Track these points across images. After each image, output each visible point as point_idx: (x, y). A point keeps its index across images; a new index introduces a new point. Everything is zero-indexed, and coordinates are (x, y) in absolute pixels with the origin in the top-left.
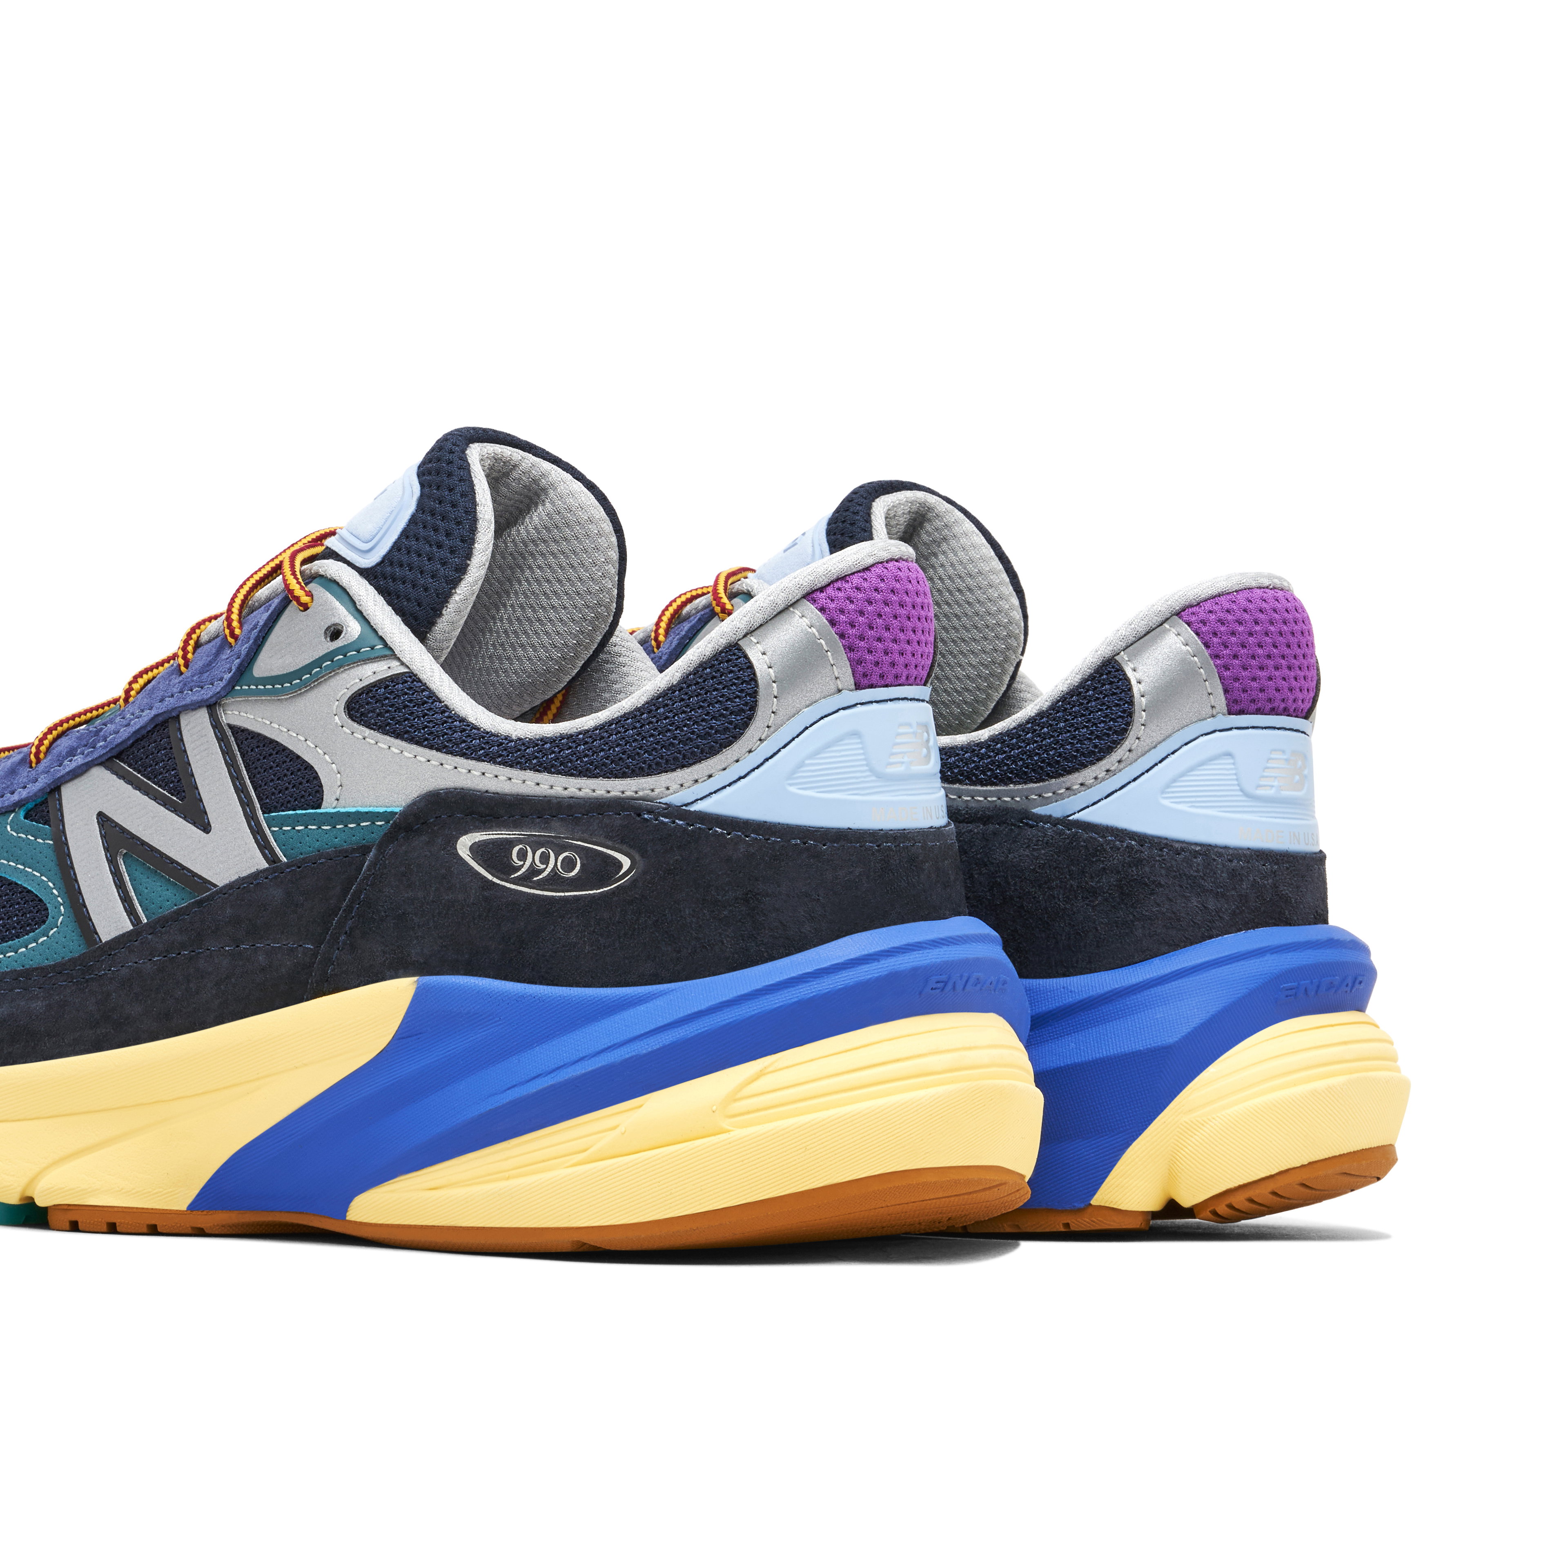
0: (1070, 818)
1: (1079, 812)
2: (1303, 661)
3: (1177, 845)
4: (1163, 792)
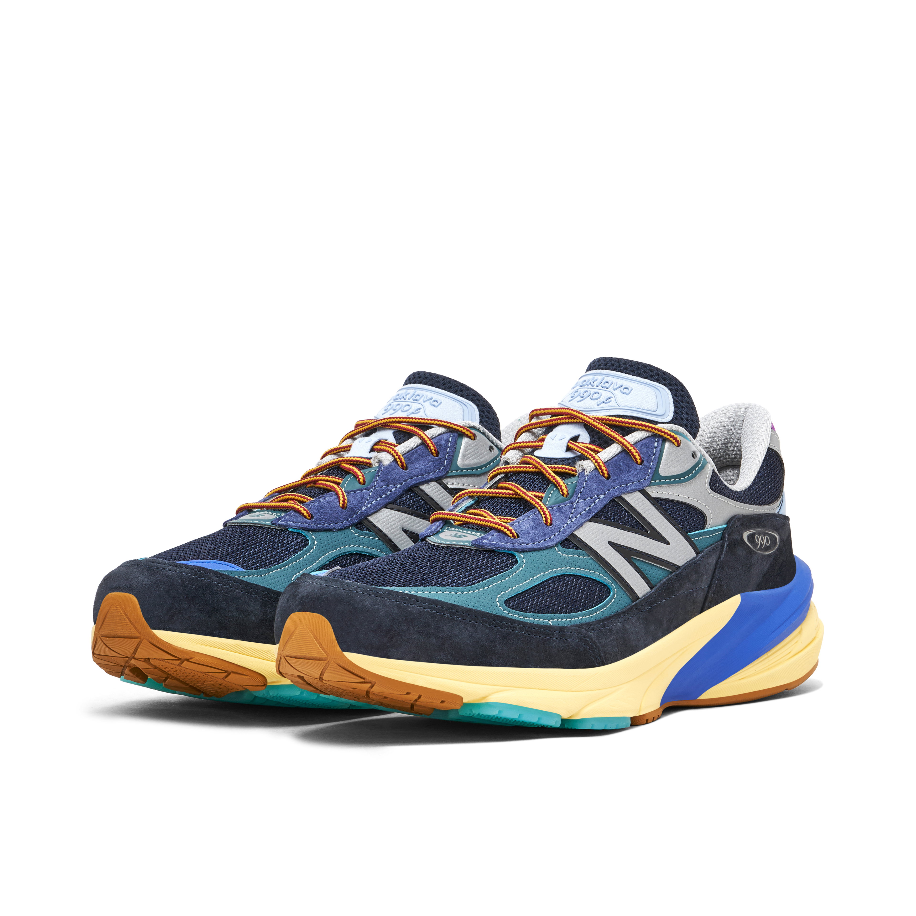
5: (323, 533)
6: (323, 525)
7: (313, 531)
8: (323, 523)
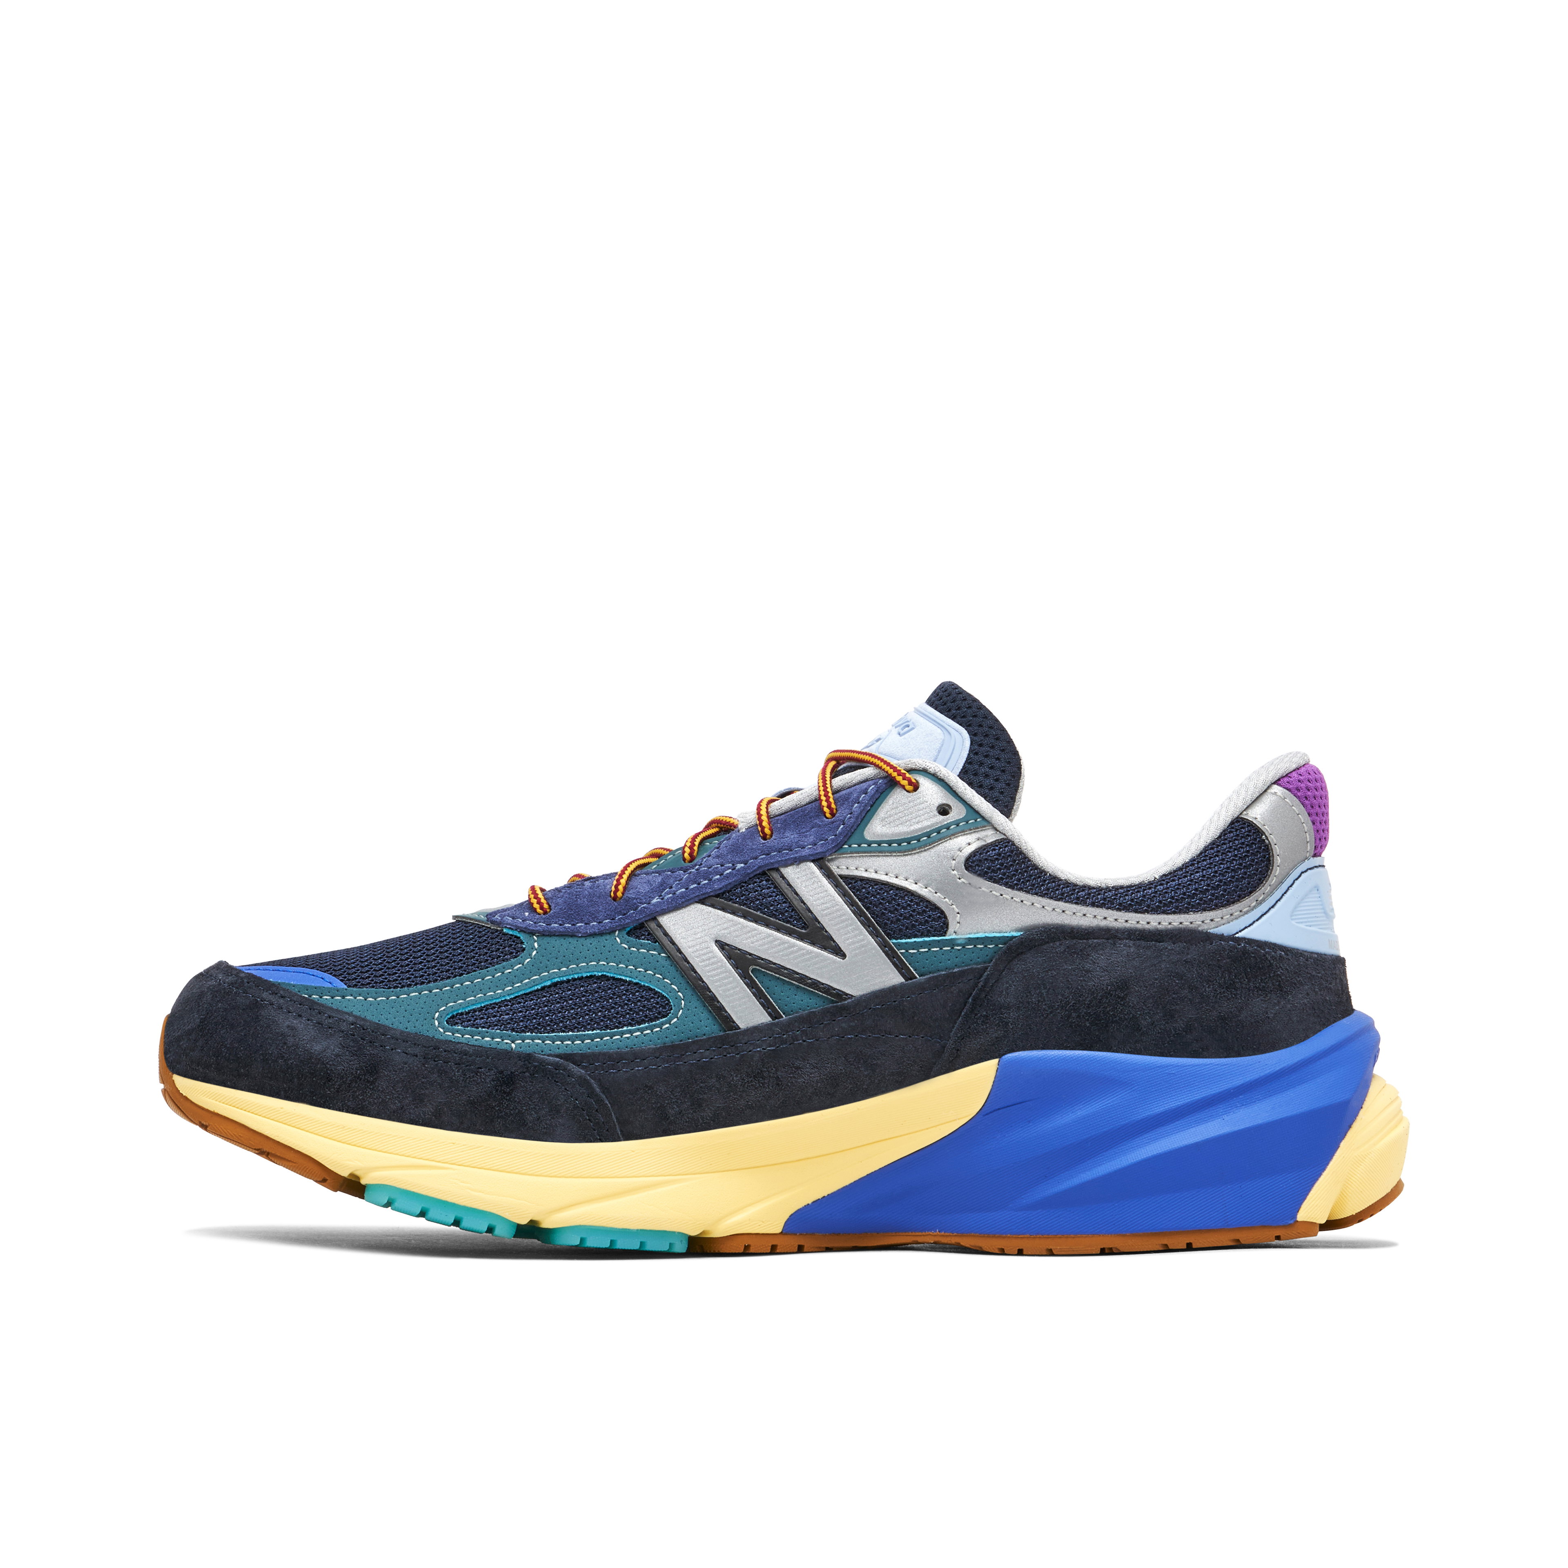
0: (1237, 935)
1: (1240, 931)
2: (1316, 818)
3: (1306, 954)
4: (1291, 916)
5: (556, 938)
6: (561, 925)
7: (543, 934)
8: (560, 922)
